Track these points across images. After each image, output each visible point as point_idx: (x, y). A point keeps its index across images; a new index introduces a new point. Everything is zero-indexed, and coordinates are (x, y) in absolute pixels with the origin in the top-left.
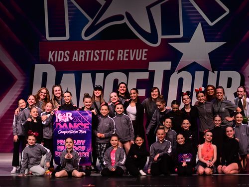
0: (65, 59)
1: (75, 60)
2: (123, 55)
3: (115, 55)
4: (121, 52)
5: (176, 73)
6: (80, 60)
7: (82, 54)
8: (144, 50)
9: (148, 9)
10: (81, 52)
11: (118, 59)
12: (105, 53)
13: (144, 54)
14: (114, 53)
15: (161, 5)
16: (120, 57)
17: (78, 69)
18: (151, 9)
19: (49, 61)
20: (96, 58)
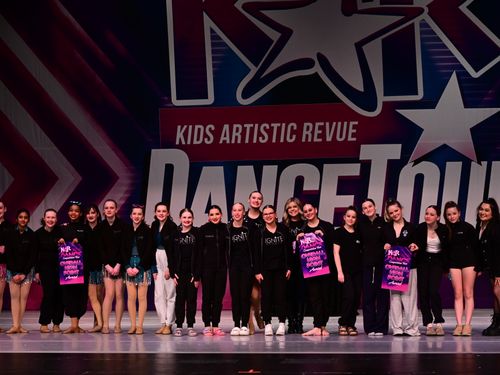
0: (206, 139)
1: (225, 141)
2: (313, 133)
3: (298, 132)
4: (308, 127)
5: (410, 165)
6: (233, 142)
7: (237, 131)
8: (352, 123)
9: (359, 46)
10: (235, 126)
11: (303, 140)
12: (279, 129)
13: (351, 131)
14: (295, 128)
15: (383, 41)
16: (307, 136)
17: (230, 159)
18: (364, 47)
19: (177, 143)
20: (264, 139)
